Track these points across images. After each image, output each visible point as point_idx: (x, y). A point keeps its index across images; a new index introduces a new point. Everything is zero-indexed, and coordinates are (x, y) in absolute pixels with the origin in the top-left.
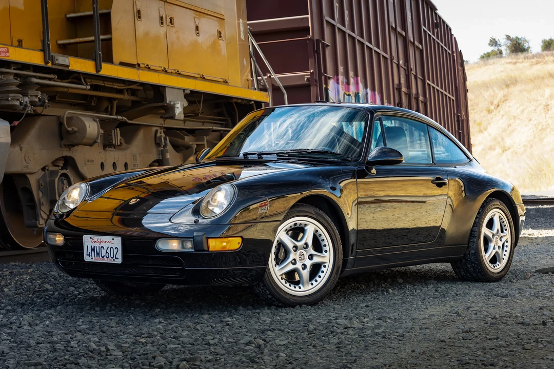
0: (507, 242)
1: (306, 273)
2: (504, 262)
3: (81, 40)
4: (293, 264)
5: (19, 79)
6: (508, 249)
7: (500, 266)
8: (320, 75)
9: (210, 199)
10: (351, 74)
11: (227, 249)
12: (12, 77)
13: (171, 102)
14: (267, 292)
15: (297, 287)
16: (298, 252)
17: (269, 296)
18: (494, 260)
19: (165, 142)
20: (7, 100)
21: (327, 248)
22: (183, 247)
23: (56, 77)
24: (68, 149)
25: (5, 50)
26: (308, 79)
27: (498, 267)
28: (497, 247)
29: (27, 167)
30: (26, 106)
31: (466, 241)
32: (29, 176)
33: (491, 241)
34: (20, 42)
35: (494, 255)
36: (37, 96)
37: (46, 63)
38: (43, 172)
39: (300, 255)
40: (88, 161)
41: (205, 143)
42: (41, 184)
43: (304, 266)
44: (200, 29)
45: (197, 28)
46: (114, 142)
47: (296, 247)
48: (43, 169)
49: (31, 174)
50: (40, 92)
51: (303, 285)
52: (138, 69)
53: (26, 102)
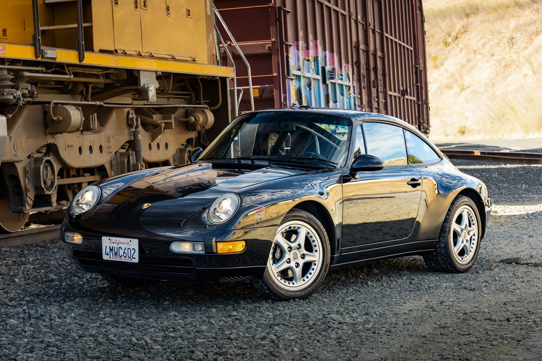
0: (474, 235)
1: (298, 271)
2: (471, 254)
4: (288, 263)
5: (12, 73)
6: (475, 242)
7: (468, 258)
8: (282, 43)
9: (217, 206)
10: (311, 37)
11: (233, 251)
12: (6, 72)
13: (144, 85)
14: (265, 287)
15: (291, 283)
16: (292, 252)
17: (267, 291)
18: (462, 253)
19: (137, 124)
20: (3, 94)
21: (317, 248)
22: (194, 249)
23: (44, 69)
24: (51, 136)
25: (2, 48)
26: (269, 48)
27: (466, 259)
28: (465, 241)
29: (16, 155)
30: (19, 99)
31: (437, 236)
32: (16, 164)
33: (460, 236)
35: (463, 248)
36: (27, 89)
37: (37, 57)
38: (29, 160)
39: (294, 254)
40: (68, 146)
41: (173, 121)
42: (28, 171)
43: (297, 265)
44: (170, 9)
45: (168, 9)
46: (92, 127)
47: (290, 248)
48: (29, 157)
49: (18, 162)
50: (30, 85)
51: (296, 281)
52: (116, 55)
53: (19, 96)
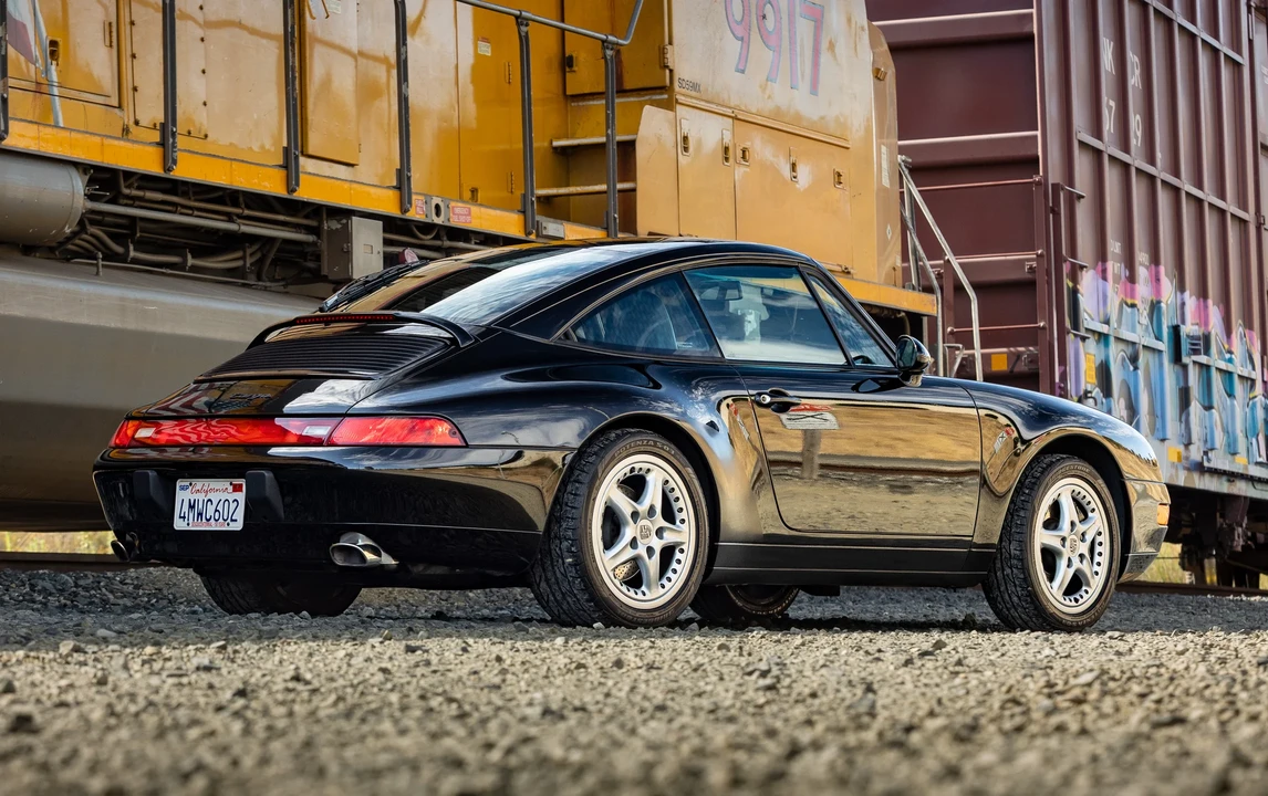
3: (580, 189)
8: (1059, 260)
10: (1142, 257)
25: (464, 211)
26: (1031, 268)
34: (474, 191)
37: (527, 233)
44: (798, 168)
45: (794, 167)
